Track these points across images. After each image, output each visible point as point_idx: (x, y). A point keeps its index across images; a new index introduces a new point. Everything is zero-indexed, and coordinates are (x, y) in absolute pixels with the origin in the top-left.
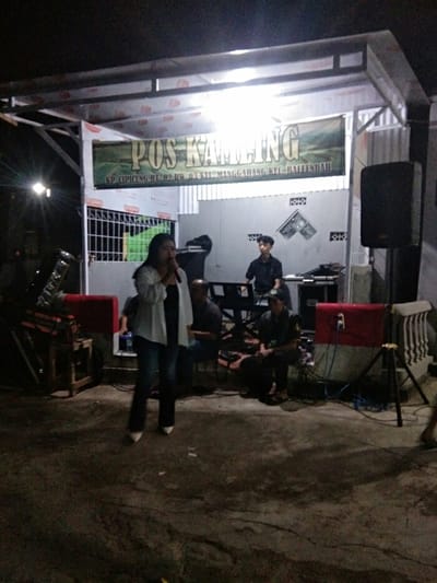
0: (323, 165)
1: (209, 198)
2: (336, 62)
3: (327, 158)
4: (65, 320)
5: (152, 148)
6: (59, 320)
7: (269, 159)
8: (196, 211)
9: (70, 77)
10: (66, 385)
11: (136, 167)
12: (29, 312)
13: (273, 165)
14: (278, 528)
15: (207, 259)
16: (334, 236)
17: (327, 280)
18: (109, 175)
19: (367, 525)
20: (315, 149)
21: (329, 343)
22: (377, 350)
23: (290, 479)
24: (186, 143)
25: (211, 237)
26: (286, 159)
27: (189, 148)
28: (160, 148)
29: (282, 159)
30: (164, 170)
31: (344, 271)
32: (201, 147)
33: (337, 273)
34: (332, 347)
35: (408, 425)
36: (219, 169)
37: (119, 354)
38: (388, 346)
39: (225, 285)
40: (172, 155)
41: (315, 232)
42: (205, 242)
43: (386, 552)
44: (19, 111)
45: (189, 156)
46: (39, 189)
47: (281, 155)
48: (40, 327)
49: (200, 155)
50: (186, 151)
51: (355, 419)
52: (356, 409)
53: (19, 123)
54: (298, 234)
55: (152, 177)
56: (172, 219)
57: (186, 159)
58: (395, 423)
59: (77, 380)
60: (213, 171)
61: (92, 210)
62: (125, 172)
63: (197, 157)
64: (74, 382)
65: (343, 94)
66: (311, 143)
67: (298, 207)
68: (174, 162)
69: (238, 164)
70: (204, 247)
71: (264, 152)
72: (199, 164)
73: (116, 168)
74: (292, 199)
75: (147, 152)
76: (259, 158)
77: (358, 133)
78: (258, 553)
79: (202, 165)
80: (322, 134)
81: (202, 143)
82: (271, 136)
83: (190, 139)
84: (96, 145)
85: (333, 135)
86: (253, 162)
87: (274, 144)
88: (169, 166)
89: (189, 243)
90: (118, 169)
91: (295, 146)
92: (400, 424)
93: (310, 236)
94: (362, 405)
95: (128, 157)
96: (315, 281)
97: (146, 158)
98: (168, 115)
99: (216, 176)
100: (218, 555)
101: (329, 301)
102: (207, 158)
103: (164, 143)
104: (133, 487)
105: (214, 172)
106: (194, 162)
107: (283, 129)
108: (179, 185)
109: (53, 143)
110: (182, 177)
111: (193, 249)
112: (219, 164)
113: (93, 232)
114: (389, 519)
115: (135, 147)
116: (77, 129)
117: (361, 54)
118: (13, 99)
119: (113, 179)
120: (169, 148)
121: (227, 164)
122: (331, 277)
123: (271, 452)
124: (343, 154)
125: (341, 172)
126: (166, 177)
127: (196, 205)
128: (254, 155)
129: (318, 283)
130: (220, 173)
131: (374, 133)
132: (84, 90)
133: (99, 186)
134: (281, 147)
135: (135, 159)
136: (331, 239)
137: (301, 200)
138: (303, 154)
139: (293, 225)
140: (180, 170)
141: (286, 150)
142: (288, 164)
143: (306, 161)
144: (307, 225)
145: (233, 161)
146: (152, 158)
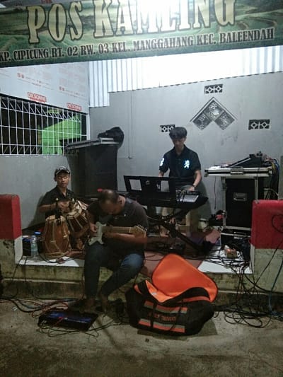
0: (264, 31)
3: (270, 24)
5: (52, 15)
7: (197, 25)
8: (107, 104)
11: (34, 39)
13: (203, 32)
16: (253, 124)
20: (254, 11)
24: (94, 8)
25: (123, 129)
26: (219, 24)
27: (98, 13)
28: (62, 15)
29: (214, 24)
30: (68, 42)
32: (113, 12)
36: (135, 39)
37: (22, 262)
39: (143, 179)
40: (77, 22)
41: (232, 120)
42: (116, 134)
45: (98, 23)
47: (213, 19)
49: (111, 22)
50: (93, 18)
54: (213, 123)
55: (54, 51)
56: (83, 111)
57: (94, 28)
62: (20, 46)
63: (107, 24)
67: (214, 95)
68: (80, 32)
69: (160, 32)
70: (115, 139)
71: (191, 15)
72: (108, 32)
73: (10, 42)
74: (207, 88)
75: (47, 20)
76: (185, 24)
79: (115, 34)
81: (113, 7)
83: (99, 3)
86: (177, 28)
87: (204, 6)
88: (74, 36)
89: (101, 135)
90: (15, 42)
91: (230, 8)
93: (227, 126)
95: (25, 27)
96: (245, 172)
97: (45, 27)
99: (132, 47)
102: (120, 25)
103: (67, 9)
105: (130, 43)
106: (104, 30)
108: (88, 60)
110: (90, 51)
111: (106, 141)
112: (135, 33)
115: (32, 15)
119: (7, 55)
120: (74, 14)
121: (144, 33)
122: (265, 169)
126: (70, 50)
127: (107, 96)
128: (178, 20)
129: (248, 175)
130: (136, 44)
134: (212, 9)
135: (33, 30)
136: (250, 128)
137: (217, 88)
138: (238, 18)
139: (208, 114)
140: (87, 41)
141: (219, 13)
142: (221, 30)
143: (244, 28)
144: (224, 113)
145: (153, 29)
146: (52, 28)
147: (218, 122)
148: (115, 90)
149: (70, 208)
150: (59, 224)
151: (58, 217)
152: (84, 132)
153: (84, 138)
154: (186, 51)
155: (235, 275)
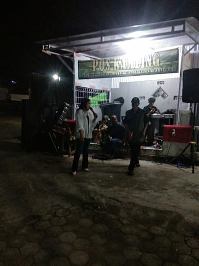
0: (169, 68)
1: (124, 82)
2: (173, 29)
3: (171, 66)
4: (67, 129)
5: (100, 63)
6: (65, 129)
7: (147, 66)
8: (118, 87)
9: (71, 37)
10: (67, 153)
11: (94, 70)
12: (55, 126)
13: (149, 69)
14: (138, 198)
15: (122, 107)
16: (175, 97)
17: (170, 116)
18: (84, 74)
19: (169, 199)
20: (166, 62)
21: (168, 141)
22: (188, 144)
23: (145, 185)
24: (114, 60)
25: (124, 98)
26: (154, 66)
27: (115, 62)
28: (104, 63)
29: (152, 66)
30: (105, 72)
31: (176, 112)
32: (120, 62)
33: (174, 113)
34: (169, 143)
35: (197, 173)
36: (127, 71)
38: (192, 142)
40: (108, 65)
41: (167, 96)
42: (121, 100)
43: (173, 206)
44: (52, 50)
45: (115, 66)
46: (56, 77)
47: (152, 64)
48: (59, 131)
50: (113, 64)
51: (176, 170)
52: (177, 167)
53: (51, 54)
54: (160, 96)
55: (100, 74)
56: (109, 90)
58: (192, 172)
59: (71, 151)
60: (124, 72)
61: (78, 88)
62: (90, 72)
63: (118, 66)
64: (70, 152)
65: (179, 39)
66: (164, 59)
67: (161, 85)
68: (109, 68)
69: (134, 69)
70: (121, 102)
71: (145, 63)
72: (118, 68)
73: (87, 71)
74: (158, 82)
76: (143, 66)
77: (185, 55)
78: (129, 203)
79: (120, 69)
80: (169, 56)
81: (120, 60)
82: (148, 57)
83: (115, 59)
84: (79, 62)
85: (174, 56)
86: (140, 67)
87: (149, 60)
88: (107, 70)
89: (115, 100)
90: (88, 71)
91: (158, 61)
92: (193, 172)
93: (166, 98)
94: (180, 165)
95: (91, 66)
96: (165, 116)
97: (98, 67)
98: (107, 49)
100: (117, 202)
101: (170, 125)
102: (122, 66)
103: (105, 61)
104: (91, 184)
106: (116, 68)
107: (153, 54)
108: (112, 77)
109: (63, 62)
110: (112, 74)
111: (116, 103)
112: (127, 69)
113: (77, 96)
114: (178, 198)
115: (94, 62)
116: (72, 56)
117: (183, 26)
118: (50, 45)
119: (85, 75)
120: (107, 62)
121: (130, 69)
122: (171, 115)
123: (140, 178)
124: (178, 64)
125: (177, 71)
126: (105, 74)
127: (118, 84)
128: (141, 65)
129: (166, 117)
130: (127, 72)
131: (194, 54)
132: (75, 42)
133: (80, 78)
134: (152, 61)
135: (94, 68)
136: (174, 99)
137: (162, 82)
138: (161, 64)
139: (159, 93)
140: (111, 71)
141: (154, 63)
142: (155, 68)
143: (162, 67)
144: (165, 93)
145: (132, 67)
146: (100, 67)
147: (163, 96)
148: (122, 82)
149: (102, 126)
150: (98, 131)
151: (98, 129)
152: (108, 98)
153: (108, 101)
154: (140, 75)
155: (156, 150)
